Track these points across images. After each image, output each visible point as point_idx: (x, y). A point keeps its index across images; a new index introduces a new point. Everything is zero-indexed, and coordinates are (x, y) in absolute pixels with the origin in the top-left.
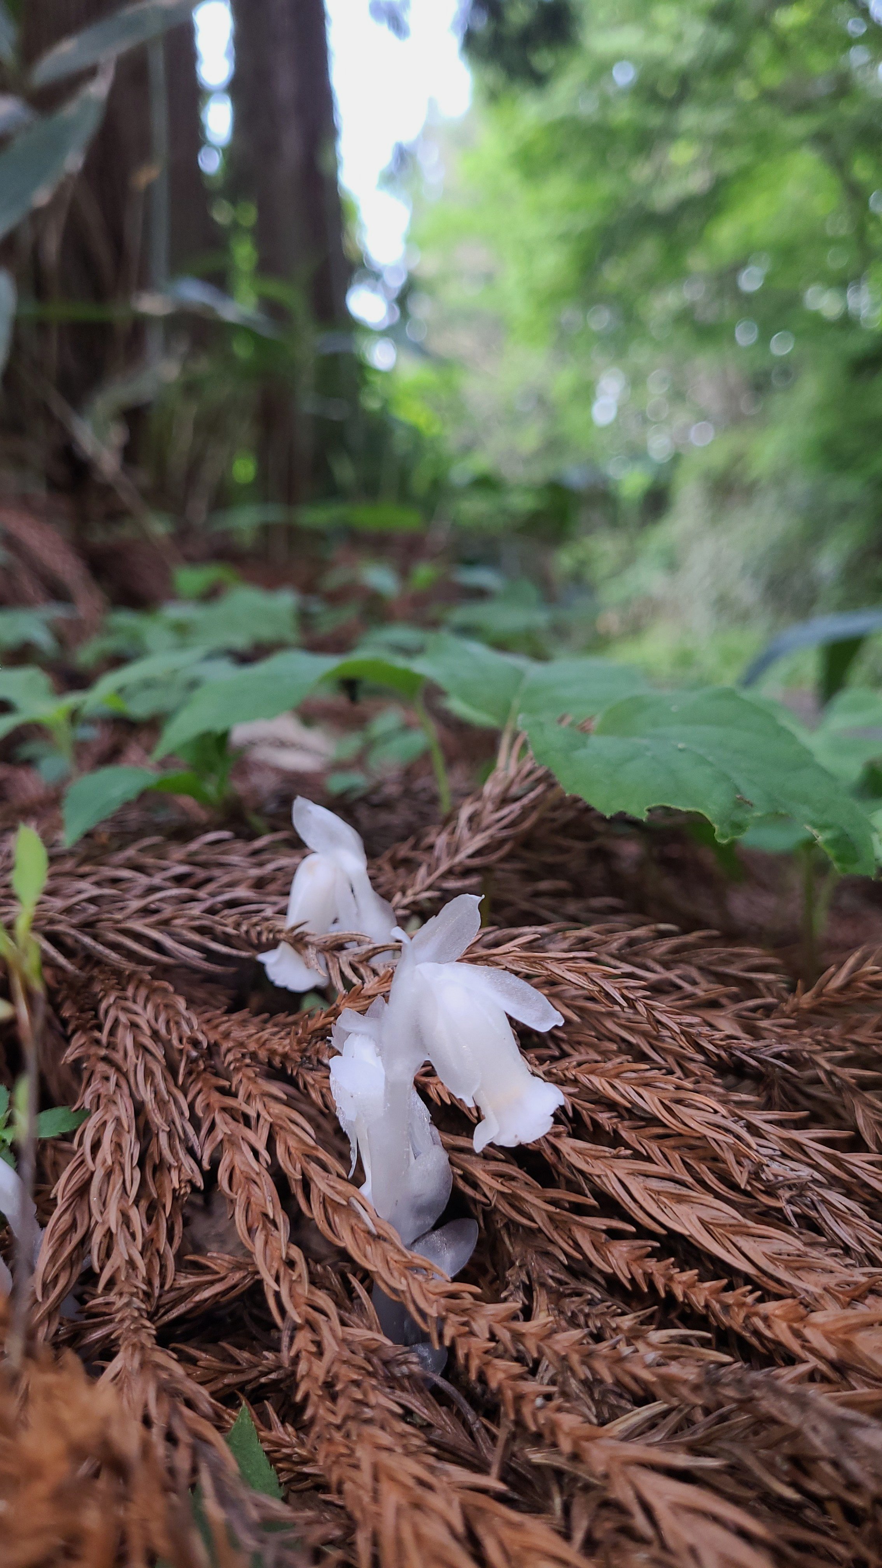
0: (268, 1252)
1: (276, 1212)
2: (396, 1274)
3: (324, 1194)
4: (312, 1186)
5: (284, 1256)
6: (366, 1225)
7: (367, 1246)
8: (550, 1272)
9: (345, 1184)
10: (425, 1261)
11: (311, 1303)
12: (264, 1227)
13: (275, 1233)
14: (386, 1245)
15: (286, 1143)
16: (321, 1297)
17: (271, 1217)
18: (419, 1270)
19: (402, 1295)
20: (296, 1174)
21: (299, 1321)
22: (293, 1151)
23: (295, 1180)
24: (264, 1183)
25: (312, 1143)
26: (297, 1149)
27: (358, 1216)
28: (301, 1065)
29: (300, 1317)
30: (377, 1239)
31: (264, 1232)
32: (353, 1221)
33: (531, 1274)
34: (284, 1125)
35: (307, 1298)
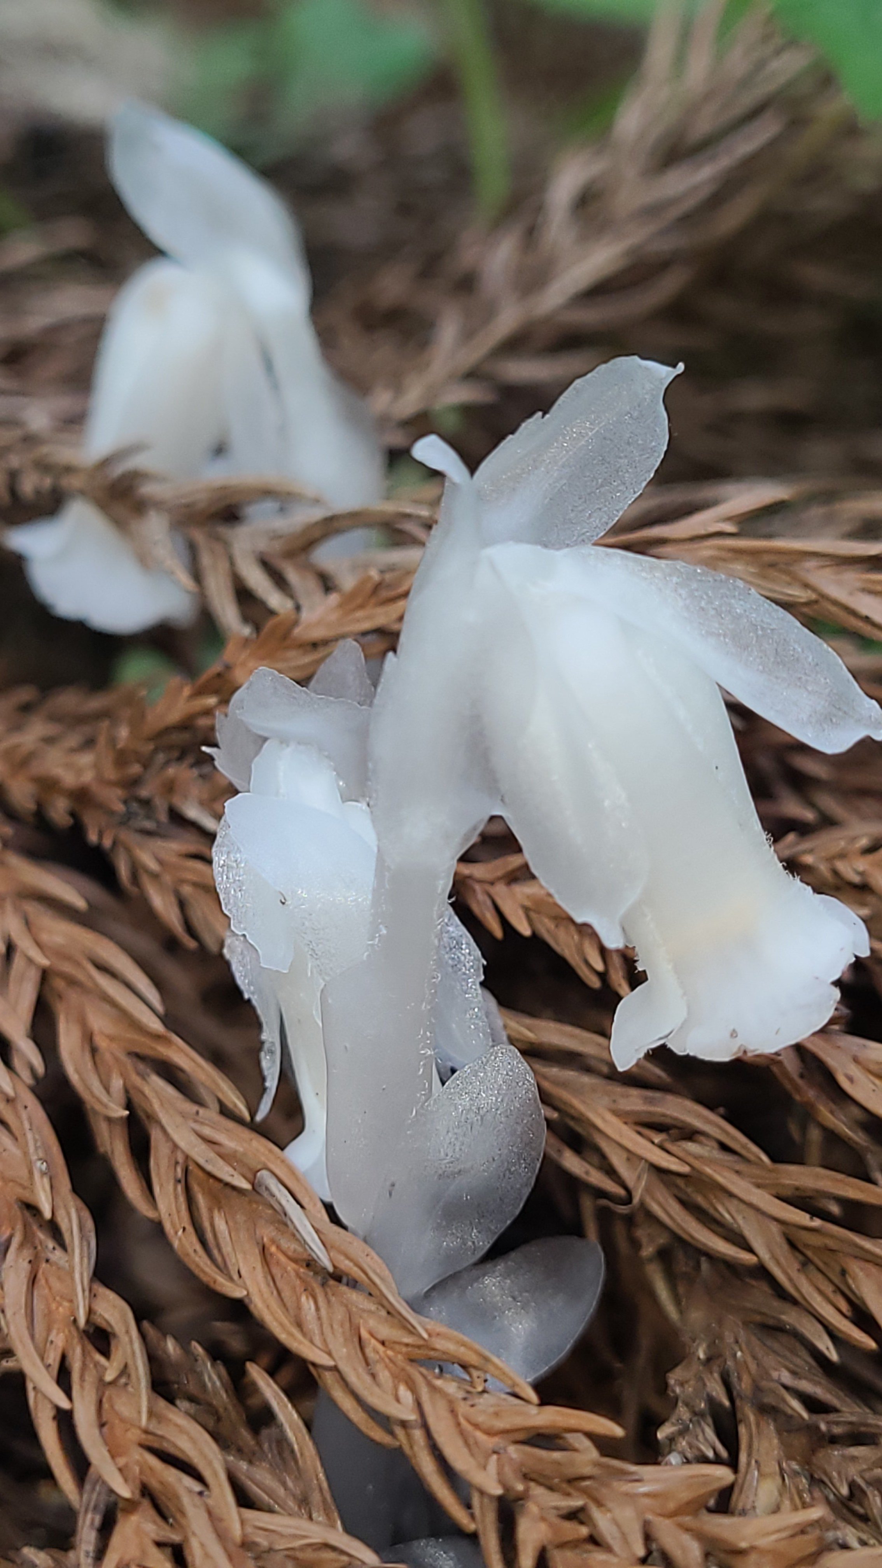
0: (39, 1306)
1: (59, 1202)
2: (384, 1376)
3: (187, 1157)
4: (155, 1135)
5: (82, 1321)
6: (304, 1243)
7: (303, 1299)
8: (786, 1377)
9: (246, 1134)
10: (464, 1344)
11: (156, 1445)
12: (28, 1239)
13: (58, 1255)
14: (354, 1297)
15: (83, 1023)
16: (181, 1430)
17: (48, 1215)
18: (448, 1367)
19: (399, 1431)
20: (112, 1105)
21: (125, 1491)
22: (102, 1043)
23: (109, 1120)
24: (27, 1126)
25: (156, 1025)
26: (111, 1038)
27: (281, 1220)
28: (125, 820)
29: (126, 1480)
30: (332, 1282)
31: (27, 1254)
32: (267, 1233)
33: (734, 1379)
34: (80, 976)
35: (146, 1432)
